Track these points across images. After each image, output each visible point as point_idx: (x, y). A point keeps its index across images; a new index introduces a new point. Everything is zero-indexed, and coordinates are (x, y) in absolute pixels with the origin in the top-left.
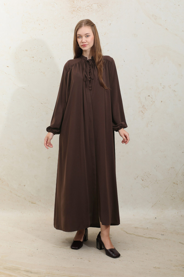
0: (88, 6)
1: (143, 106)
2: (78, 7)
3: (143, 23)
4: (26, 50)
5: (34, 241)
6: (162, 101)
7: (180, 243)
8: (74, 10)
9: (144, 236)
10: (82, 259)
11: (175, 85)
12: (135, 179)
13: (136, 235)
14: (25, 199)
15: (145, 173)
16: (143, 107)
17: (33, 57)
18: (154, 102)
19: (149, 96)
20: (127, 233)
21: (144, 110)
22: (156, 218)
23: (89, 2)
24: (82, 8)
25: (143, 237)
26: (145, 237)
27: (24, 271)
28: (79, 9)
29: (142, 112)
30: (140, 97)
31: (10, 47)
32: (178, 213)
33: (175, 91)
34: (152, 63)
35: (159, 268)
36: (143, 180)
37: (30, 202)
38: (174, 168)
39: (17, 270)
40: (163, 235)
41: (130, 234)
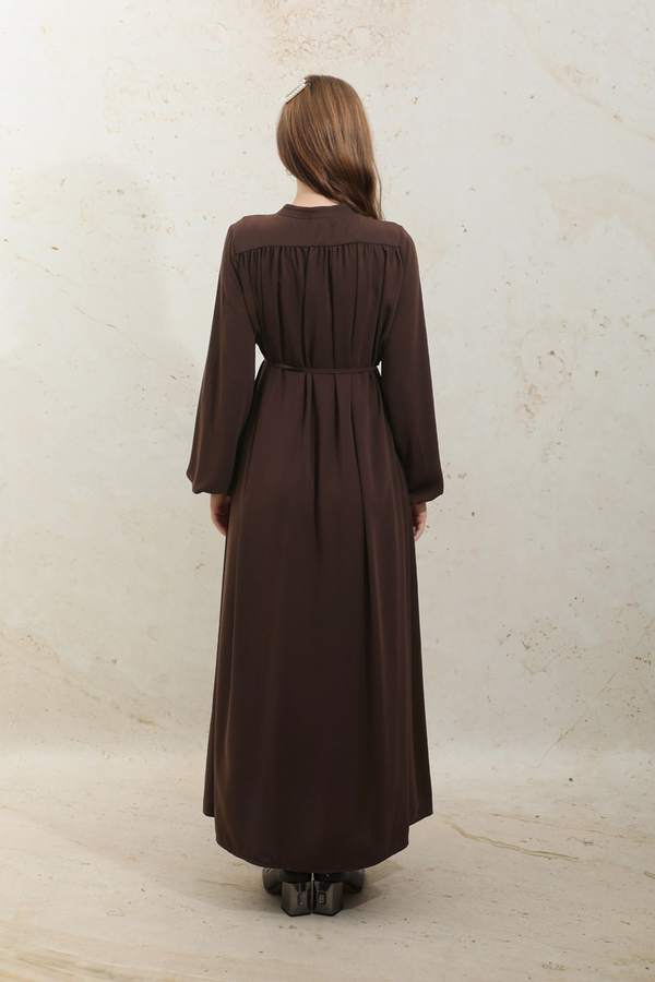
0: (339, 36)
1: (532, 388)
2: (305, 39)
3: (532, 97)
4: (118, 191)
5: (134, 860)
6: (596, 373)
7: (646, 873)
8: (287, 51)
9: (523, 845)
10: (293, 930)
11: (644, 316)
12: (501, 643)
13: (495, 844)
14: (117, 708)
15: (537, 622)
16: (530, 391)
17: (144, 216)
18: (570, 374)
19: (552, 353)
20: (463, 833)
21: (534, 403)
22: (571, 780)
23: (342, 20)
24: (317, 43)
25: (517, 849)
26: (526, 852)
27: (87, 969)
28: (305, 46)
29: (528, 411)
30: (519, 357)
31: (64, 181)
32: (650, 762)
33: (645, 338)
34: (564, 239)
35: (561, 968)
36: (527, 648)
37: (132, 716)
38: (637, 605)
39: (64, 967)
40: (591, 843)
41: (474, 838)
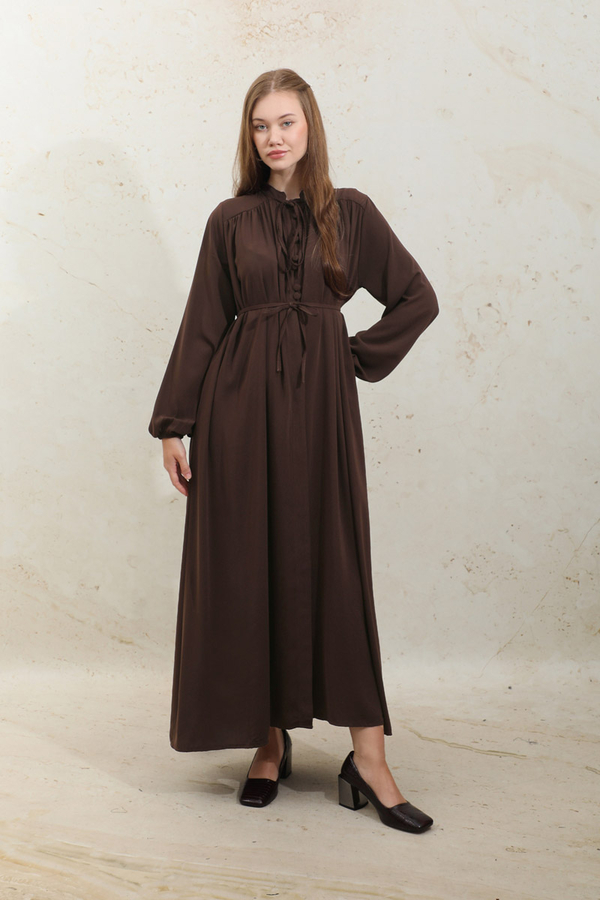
0: (296, 20)
1: (472, 337)
2: (265, 24)
3: (470, 75)
4: (98, 162)
5: (128, 764)
6: (529, 322)
7: (587, 768)
8: (249, 34)
9: (475, 746)
10: (280, 823)
11: (571, 271)
12: (446, 566)
13: (451, 745)
14: (100, 630)
15: (477, 547)
16: (470, 339)
17: (121, 184)
18: (506, 324)
19: (490, 305)
20: (420, 736)
21: (474, 351)
22: (510, 688)
23: (299, 6)
24: (276, 27)
25: (471, 749)
26: (478, 751)
27: (103, 859)
28: (266, 30)
29: (468, 357)
30: (460, 309)
31: (49, 153)
32: (579, 671)
33: (573, 291)
34: (500, 202)
35: (523, 851)
36: (469, 571)
37: (113, 637)
38: (567, 531)
39: (79, 858)
40: (535, 743)
41: (430, 740)
